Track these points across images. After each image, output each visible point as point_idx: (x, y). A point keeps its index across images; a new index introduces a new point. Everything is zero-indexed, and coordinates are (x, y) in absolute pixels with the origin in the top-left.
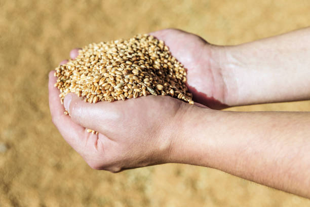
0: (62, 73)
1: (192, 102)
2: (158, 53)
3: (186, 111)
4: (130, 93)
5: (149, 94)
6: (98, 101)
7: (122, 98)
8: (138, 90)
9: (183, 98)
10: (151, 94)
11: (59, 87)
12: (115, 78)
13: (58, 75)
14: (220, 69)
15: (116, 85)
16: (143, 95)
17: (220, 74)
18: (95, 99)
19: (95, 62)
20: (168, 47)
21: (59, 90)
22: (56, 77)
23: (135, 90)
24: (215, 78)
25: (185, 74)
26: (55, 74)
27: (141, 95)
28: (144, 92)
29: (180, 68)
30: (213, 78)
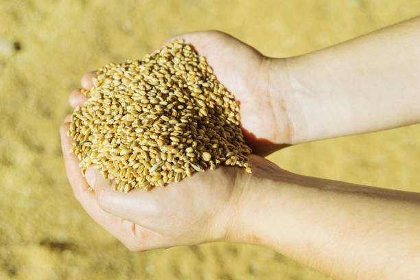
0: (77, 131)
1: (248, 171)
2: (201, 82)
3: (242, 189)
4: (170, 176)
5: (193, 172)
6: (131, 188)
7: (161, 185)
8: (180, 171)
9: (238, 163)
10: (196, 171)
11: (76, 152)
12: (148, 153)
13: (72, 135)
14: (283, 101)
15: (152, 166)
16: (186, 176)
17: (284, 109)
18: (127, 187)
19: (119, 116)
20: (211, 68)
21: (77, 156)
22: (70, 137)
23: (175, 171)
24: (277, 115)
25: (237, 110)
26: (68, 133)
27: (184, 177)
28: (187, 172)
29: (231, 102)
30: (274, 116)
